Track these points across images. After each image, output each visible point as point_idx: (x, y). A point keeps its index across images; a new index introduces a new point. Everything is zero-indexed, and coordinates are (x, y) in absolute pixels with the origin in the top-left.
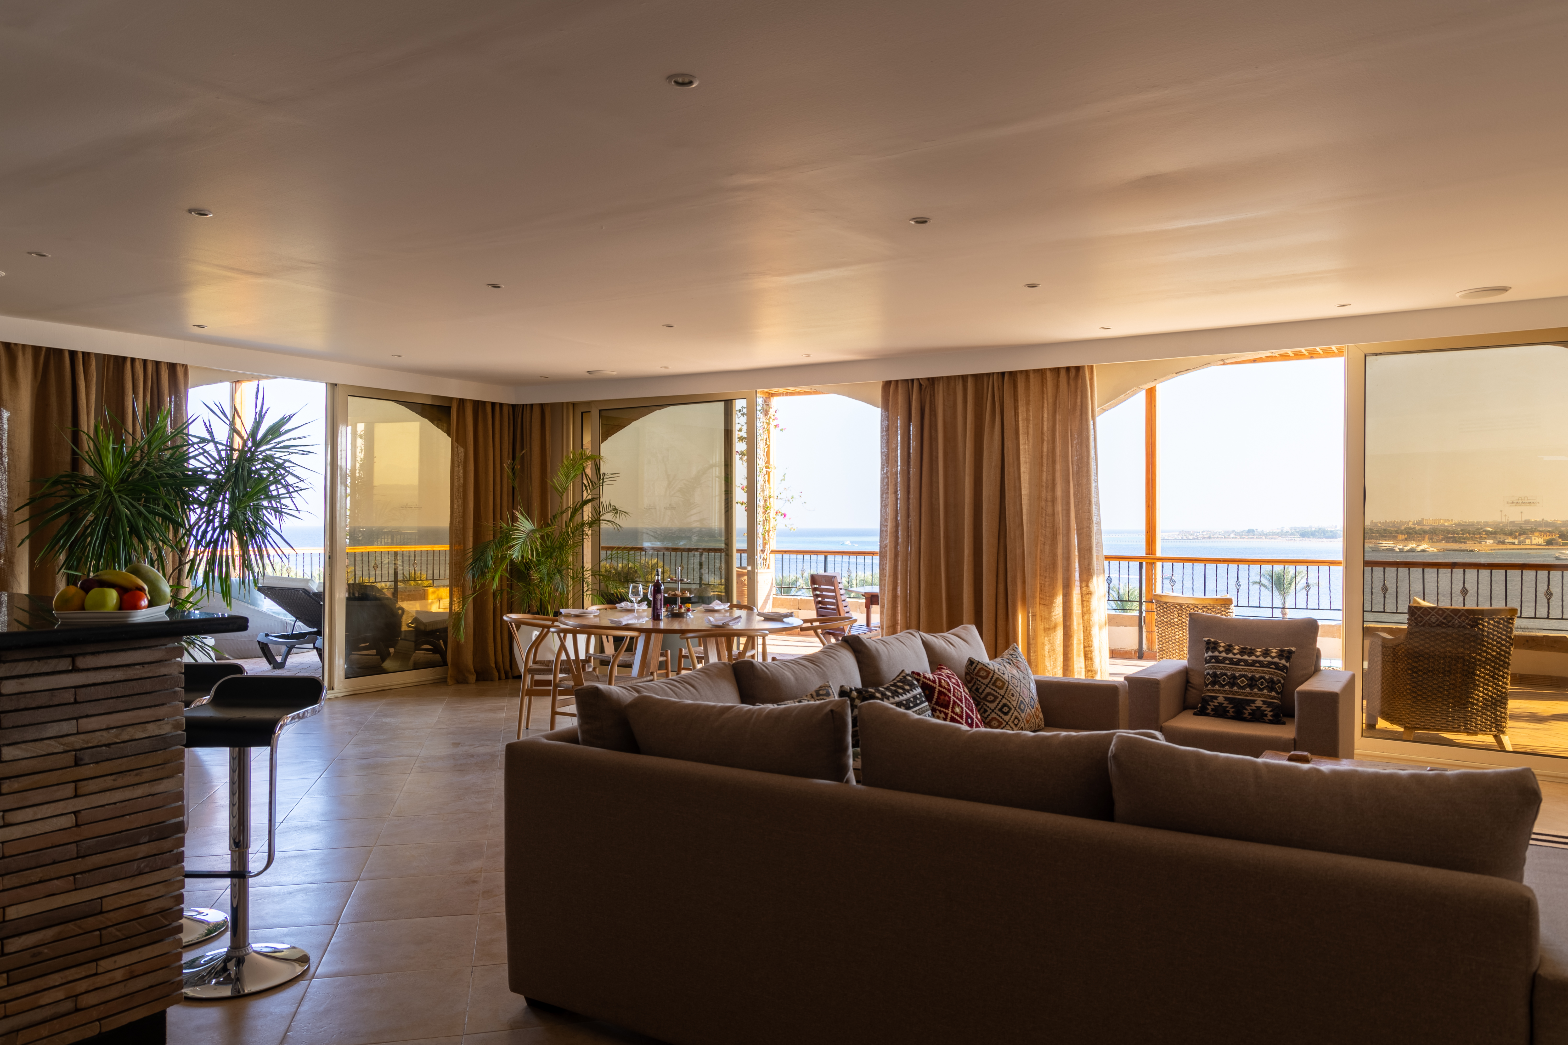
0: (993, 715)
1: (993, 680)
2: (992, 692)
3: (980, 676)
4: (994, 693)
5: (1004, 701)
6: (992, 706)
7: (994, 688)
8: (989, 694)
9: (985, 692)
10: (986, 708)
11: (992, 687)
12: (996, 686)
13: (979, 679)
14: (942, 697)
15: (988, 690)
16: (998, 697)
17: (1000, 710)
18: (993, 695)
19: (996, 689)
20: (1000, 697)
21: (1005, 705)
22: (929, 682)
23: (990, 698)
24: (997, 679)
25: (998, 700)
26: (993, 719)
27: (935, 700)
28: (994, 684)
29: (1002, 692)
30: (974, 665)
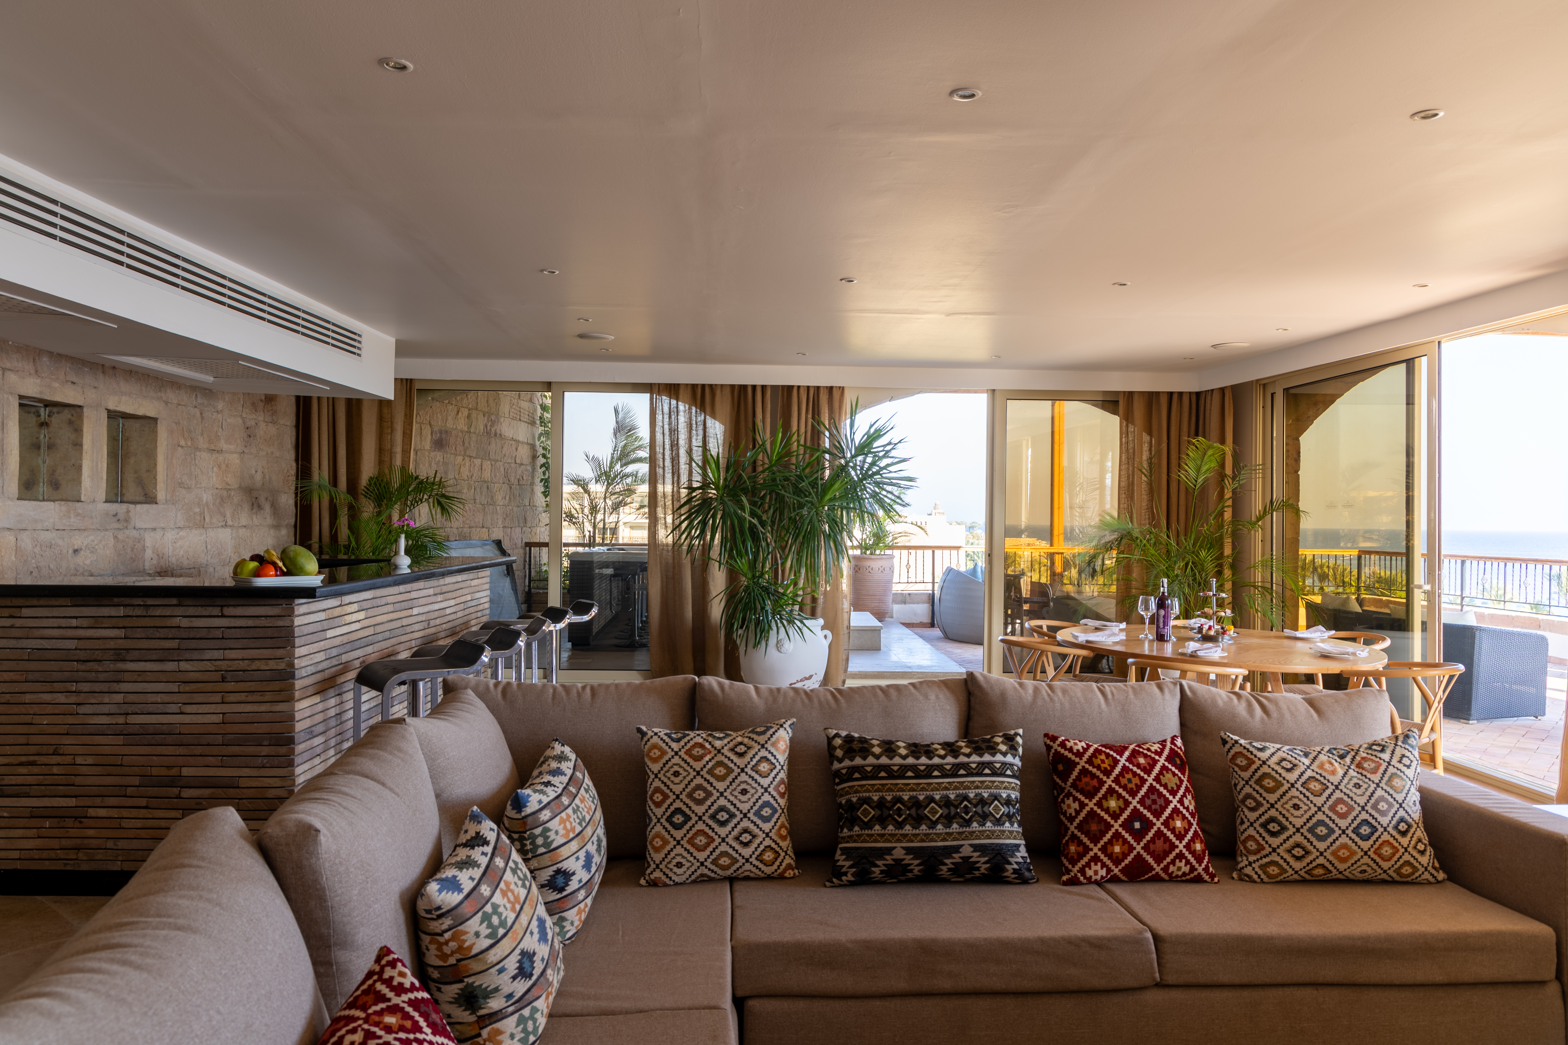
0: (1251, 832)
1: (1258, 775)
2: (1254, 793)
3: (1237, 765)
4: (1257, 796)
5: (1273, 812)
6: (1252, 816)
7: (1257, 788)
8: (1248, 796)
9: (1244, 792)
10: (1243, 817)
11: (1254, 786)
12: (1262, 787)
13: (1236, 769)
14: (1085, 780)
15: (1247, 790)
16: (1262, 805)
17: (1264, 825)
18: (1255, 799)
19: (1261, 791)
20: (1267, 806)
21: (1273, 820)
22: (1066, 753)
23: (1250, 803)
24: (1266, 775)
25: (1262, 810)
26: (1251, 837)
27: (1071, 780)
28: (1259, 782)
29: (1272, 798)
30: (1228, 746)
